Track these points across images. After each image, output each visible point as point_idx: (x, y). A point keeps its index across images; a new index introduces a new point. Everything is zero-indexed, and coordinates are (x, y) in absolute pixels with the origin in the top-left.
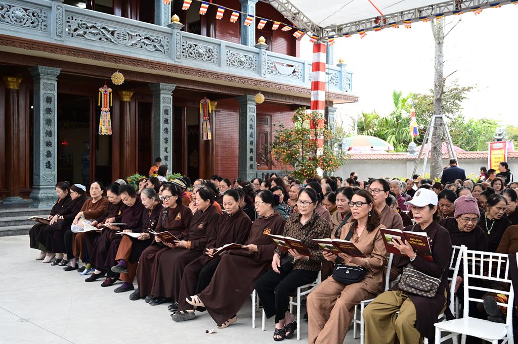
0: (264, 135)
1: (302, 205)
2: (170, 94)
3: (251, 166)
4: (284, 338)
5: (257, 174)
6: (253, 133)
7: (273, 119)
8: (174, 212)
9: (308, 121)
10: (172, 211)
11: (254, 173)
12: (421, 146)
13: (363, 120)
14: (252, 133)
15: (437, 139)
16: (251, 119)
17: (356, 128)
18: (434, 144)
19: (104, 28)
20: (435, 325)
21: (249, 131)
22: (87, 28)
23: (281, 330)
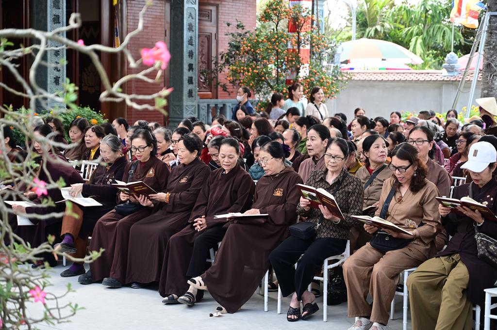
0: (206, 39)
1: (332, 160)
3: (190, 94)
4: (300, 318)
5: (198, 105)
6: (194, 39)
7: (220, 11)
8: (144, 167)
9: (287, 20)
10: (142, 165)
11: (194, 104)
12: (468, 55)
13: (365, 8)
14: (191, 37)
15: (492, 52)
16: (191, 15)
17: (354, 22)
18: (488, 60)
20: (485, 290)
21: (186, 34)
23: (297, 309)
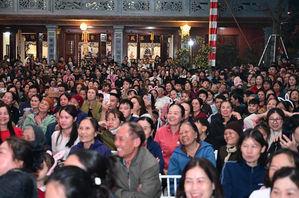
2: (121, 31)
19: (75, 3)
22: (65, 4)
